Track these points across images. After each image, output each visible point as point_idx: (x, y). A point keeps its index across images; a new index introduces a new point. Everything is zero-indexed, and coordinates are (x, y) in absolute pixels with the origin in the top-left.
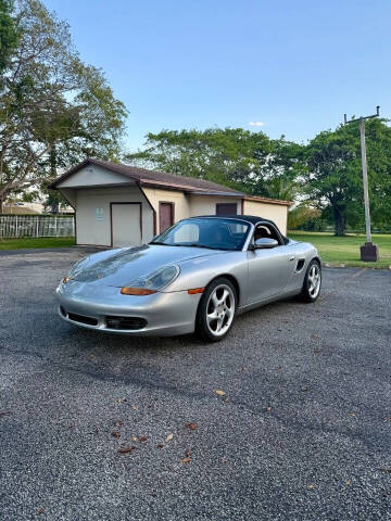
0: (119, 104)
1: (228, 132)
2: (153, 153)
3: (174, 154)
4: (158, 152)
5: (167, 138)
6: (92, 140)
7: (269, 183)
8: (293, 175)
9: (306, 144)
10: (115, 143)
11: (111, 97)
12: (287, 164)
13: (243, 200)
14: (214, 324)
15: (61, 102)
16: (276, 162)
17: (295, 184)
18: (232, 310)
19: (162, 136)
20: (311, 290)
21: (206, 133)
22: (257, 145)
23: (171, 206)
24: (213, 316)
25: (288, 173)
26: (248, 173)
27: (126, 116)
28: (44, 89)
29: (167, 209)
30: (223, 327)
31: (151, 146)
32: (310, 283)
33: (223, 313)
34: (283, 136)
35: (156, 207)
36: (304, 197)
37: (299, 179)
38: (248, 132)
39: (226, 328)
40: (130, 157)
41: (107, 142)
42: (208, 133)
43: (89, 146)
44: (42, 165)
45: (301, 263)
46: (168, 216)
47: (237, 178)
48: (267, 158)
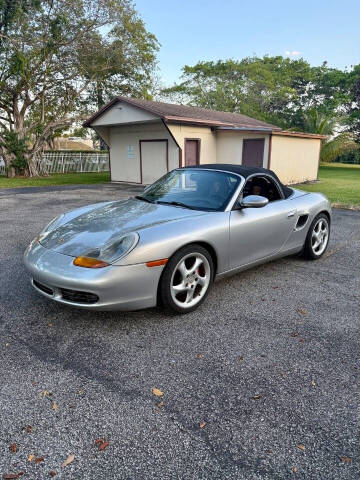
0: (151, 37)
1: (266, 60)
2: (189, 86)
3: (210, 86)
4: (193, 84)
5: (204, 70)
6: (126, 76)
7: (308, 112)
8: (334, 104)
9: (350, 70)
10: (149, 78)
11: (143, 30)
12: (328, 93)
13: (271, 135)
14: (182, 296)
15: (98, 38)
16: (317, 91)
17: (336, 115)
18: (206, 279)
19: (198, 68)
20: (316, 246)
21: (242, 63)
22: (297, 74)
23: (197, 142)
24: (180, 287)
25: (328, 102)
26: (287, 103)
27: (158, 50)
28: (81, 25)
29: (193, 146)
30: (194, 297)
31: (187, 78)
32: (315, 239)
33: (195, 283)
34: (325, 62)
35: (182, 144)
36: (343, 128)
37: (341, 108)
38: (288, 59)
39: (198, 299)
40: (167, 92)
41: (141, 77)
42: (244, 62)
43: (125, 82)
44: (84, 103)
45: (303, 219)
46: (194, 152)
47: (274, 108)
48: (307, 87)
